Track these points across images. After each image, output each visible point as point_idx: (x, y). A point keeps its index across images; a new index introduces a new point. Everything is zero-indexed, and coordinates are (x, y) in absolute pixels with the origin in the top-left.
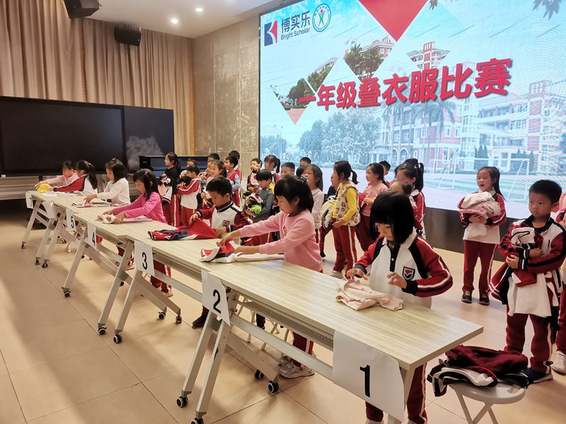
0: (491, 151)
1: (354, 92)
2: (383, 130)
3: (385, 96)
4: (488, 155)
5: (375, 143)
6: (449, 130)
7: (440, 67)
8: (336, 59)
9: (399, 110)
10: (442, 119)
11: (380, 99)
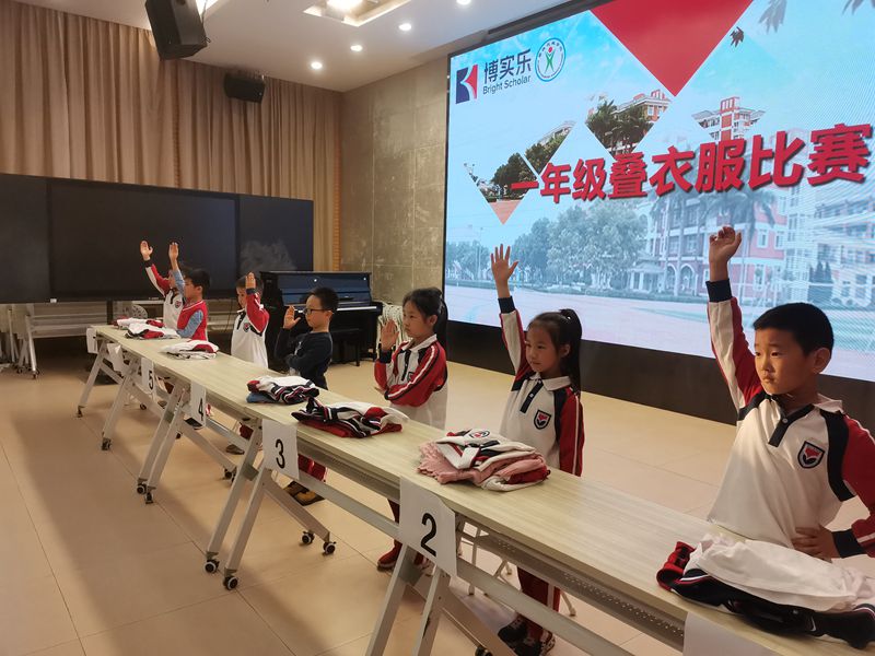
0: (837, 272)
1: (603, 176)
2: (651, 235)
3: (654, 181)
4: (833, 279)
5: (638, 255)
6: (764, 236)
7: (748, 137)
8: (573, 123)
9: (679, 204)
10: (753, 220)
11: (646, 187)
